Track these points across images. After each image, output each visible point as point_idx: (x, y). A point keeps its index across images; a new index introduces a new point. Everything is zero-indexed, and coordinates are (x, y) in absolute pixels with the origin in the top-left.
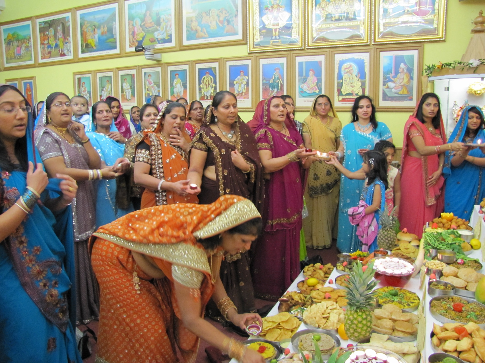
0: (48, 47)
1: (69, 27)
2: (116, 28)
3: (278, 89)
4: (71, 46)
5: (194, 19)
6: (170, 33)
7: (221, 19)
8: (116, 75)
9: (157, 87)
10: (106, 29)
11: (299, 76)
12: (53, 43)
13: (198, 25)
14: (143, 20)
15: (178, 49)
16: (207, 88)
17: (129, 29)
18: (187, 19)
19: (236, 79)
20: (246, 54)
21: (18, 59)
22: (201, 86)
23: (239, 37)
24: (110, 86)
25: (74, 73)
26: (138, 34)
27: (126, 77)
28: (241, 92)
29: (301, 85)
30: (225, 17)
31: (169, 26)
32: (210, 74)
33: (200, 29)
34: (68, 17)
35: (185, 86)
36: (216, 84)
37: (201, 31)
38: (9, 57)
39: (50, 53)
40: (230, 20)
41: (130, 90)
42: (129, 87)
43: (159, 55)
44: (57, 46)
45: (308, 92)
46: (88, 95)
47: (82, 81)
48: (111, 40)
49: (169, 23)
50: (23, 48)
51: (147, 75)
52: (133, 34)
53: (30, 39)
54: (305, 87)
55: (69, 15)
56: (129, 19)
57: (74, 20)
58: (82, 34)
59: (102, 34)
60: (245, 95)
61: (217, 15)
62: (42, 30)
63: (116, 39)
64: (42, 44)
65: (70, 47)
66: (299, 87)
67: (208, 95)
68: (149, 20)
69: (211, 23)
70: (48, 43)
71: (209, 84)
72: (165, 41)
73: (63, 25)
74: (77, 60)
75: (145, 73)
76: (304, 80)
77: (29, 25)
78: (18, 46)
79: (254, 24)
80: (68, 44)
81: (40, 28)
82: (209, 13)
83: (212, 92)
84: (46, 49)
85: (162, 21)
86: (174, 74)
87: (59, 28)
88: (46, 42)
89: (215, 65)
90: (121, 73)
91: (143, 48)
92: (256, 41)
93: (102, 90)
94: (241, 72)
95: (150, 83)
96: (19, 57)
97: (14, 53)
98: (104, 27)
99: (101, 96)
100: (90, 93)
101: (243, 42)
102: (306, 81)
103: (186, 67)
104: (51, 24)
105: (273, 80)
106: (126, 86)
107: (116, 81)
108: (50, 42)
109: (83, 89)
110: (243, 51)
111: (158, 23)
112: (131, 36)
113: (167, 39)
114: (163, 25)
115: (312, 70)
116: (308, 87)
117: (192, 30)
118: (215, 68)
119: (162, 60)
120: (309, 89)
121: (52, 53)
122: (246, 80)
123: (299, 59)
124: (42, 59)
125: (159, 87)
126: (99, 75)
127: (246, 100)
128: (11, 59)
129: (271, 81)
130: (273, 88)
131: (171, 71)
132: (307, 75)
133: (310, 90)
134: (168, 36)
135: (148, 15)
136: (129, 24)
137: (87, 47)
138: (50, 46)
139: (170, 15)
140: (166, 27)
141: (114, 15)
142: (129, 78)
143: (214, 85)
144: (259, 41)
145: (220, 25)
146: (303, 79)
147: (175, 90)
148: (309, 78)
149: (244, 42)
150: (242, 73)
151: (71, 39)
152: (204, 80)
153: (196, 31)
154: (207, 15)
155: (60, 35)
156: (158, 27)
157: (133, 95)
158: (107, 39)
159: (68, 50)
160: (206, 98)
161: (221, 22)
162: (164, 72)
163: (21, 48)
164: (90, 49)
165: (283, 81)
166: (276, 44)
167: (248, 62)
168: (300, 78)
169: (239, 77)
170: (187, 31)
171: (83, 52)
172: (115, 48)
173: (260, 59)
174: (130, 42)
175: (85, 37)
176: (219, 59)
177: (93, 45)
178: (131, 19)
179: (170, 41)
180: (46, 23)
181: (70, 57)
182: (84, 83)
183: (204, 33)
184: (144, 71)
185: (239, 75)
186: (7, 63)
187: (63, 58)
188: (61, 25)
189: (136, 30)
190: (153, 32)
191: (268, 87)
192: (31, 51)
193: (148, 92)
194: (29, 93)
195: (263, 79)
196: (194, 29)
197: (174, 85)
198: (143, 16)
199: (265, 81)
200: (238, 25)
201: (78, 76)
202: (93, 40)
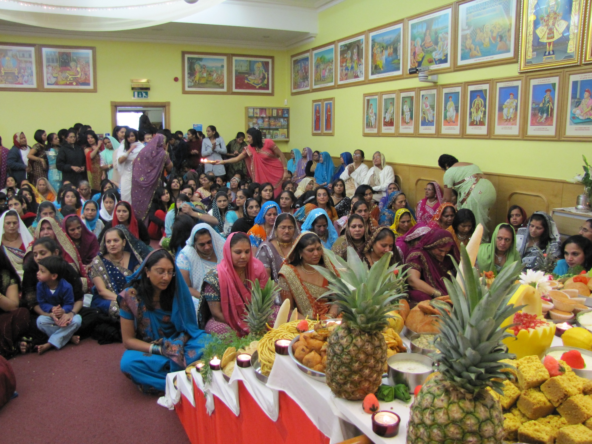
0: (345, 70)
1: (362, 49)
2: (400, 49)
3: (548, 115)
4: (363, 67)
5: (468, 37)
6: (446, 52)
7: (494, 35)
8: (398, 98)
9: (432, 111)
10: (392, 49)
11: (572, 98)
12: (349, 65)
13: (472, 44)
14: (423, 40)
15: (452, 69)
16: (477, 112)
17: (411, 50)
18: (462, 36)
19: (505, 103)
20: (517, 74)
22: (472, 110)
23: (511, 55)
24: (393, 109)
25: (364, 94)
26: (418, 55)
27: (406, 99)
28: (509, 118)
29: (574, 110)
30: (499, 32)
31: (445, 46)
32: (480, 97)
33: (474, 47)
34: (362, 39)
35: (457, 110)
36: (485, 108)
37: (475, 50)
38: (317, 79)
39: (346, 74)
40: (503, 35)
41: (409, 113)
42: (408, 110)
43: (436, 76)
44: (352, 68)
45: (581, 117)
46: (374, 117)
47: (371, 102)
48: (396, 61)
49: (446, 42)
50: (327, 71)
51: (424, 98)
52: (414, 54)
53: (333, 61)
54: (578, 111)
55: (362, 37)
56: (412, 40)
57: (367, 42)
58: (372, 56)
59: (389, 55)
60: (513, 120)
61: (491, 31)
62: (343, 53)
63: (399, 60)
64: (341, 66)
65: (362, 69)
66: (571, 111)
67: (478, 120)
68: (428, 40)
69: (484, 40)
70: (346, 65)
71: (479, 108)
72: (441, 62)
73: (358, 46)
74: (367, 82)
75: (423, 96)
76: (577, 104)
77: (332, 49)
78: (324, 69)
79: (528, 38)
80: (361, 66)
81: (341, 51)
82: (483, 29)
83: (482, 116)
84: (344, 71)
85: (439, 40)
86: (448, 96)
87: (355, 51)
88: (344, 65)
89: (486, 87)
90: (403, 95)
91: (417, 70)
92: (528, 58)
93: (386, 112)
94: (511, 94)
95: (426, 106)
96: (324, 79)
97: (320, 75)
98: (390, 48)
99: (385, 118)
100: (375, 115)
101: (514, 60)
102: (579, 104)
103: (459, 89)
104: (349, 47)
105: (543, 104)
106: (406, 108)
107: (398, 103)
108: (347, 64)
109: (370, 111)
110: (512, 70)
111: (436, 43)
112: (413, 57)
113: (443, 59)
114: (440, 44)
115: (588, 91)
116: (582, 112)
117: (466, 48)
118: (486, 90)
119: (438, 81)
120: (582, 114)
121: (348, 75)
122: (515, 104)
123: (573, 78)
124: (341, 80)
125: (434, 110)
126: (385, 97)
127: (513, 126)
128: (318, 81)
129: (541, 105)
130: (542, 113)
131: (445, 94)
132: (582, 97)
133: (583, 116)
134: (445, 56)
135: (428, 34)
136: (411, 44)
137: (376, 69)
138: (347, 69)
139: (447, 33)
140: (443, 45)
141: (399, 36)
142: (408, 100)
143: (484, 109)
144: (530, 58)
145: (493, 42)
146: (577, 102)
147: (448, 114)
148: (583, 101)
150: (511, 96)
151: (363, 61)
152: (474, 104)
154: (481, 31)
155: (355, 57)
156: (436, 47)
157: (411, 118)
158: (393, 60)
159: (361, 72)
160: (475, 123)
161: (494, 38)
162: (439, 94)
164: (378, 71)
165: (553, 104)
166: (549, 60)
167: (518, 83)
168: (573, 100)
169: (508, 100)
170: (462, 50)
171: (373, 74)
172: (399, 69)
173: (530, 79)
174: (411, 63)
175: (375, 59)
176: (490, 80)
177: (381, 67)
178: (413, 39)
179: (445, 61)
180: (345, 46)
181: (362, 79)
182: (371, 104)
183: (478, 51)
184: (422, 93)
185: (509, 98)
186: (315, 85)
187: (356, 80)
188: (356, 48)
189: (417, 51)
190: (431, 52)
191: (537, 112)
192: (333, 73)
193: (424, 115)
194: (329, 113)
195: (533, 103)
196: (468, 47)
197: (447, 108)
198: (423, 36)
199: (534, 105)
200: (510, 41)
201: (367, 98)
202: (381, 62)
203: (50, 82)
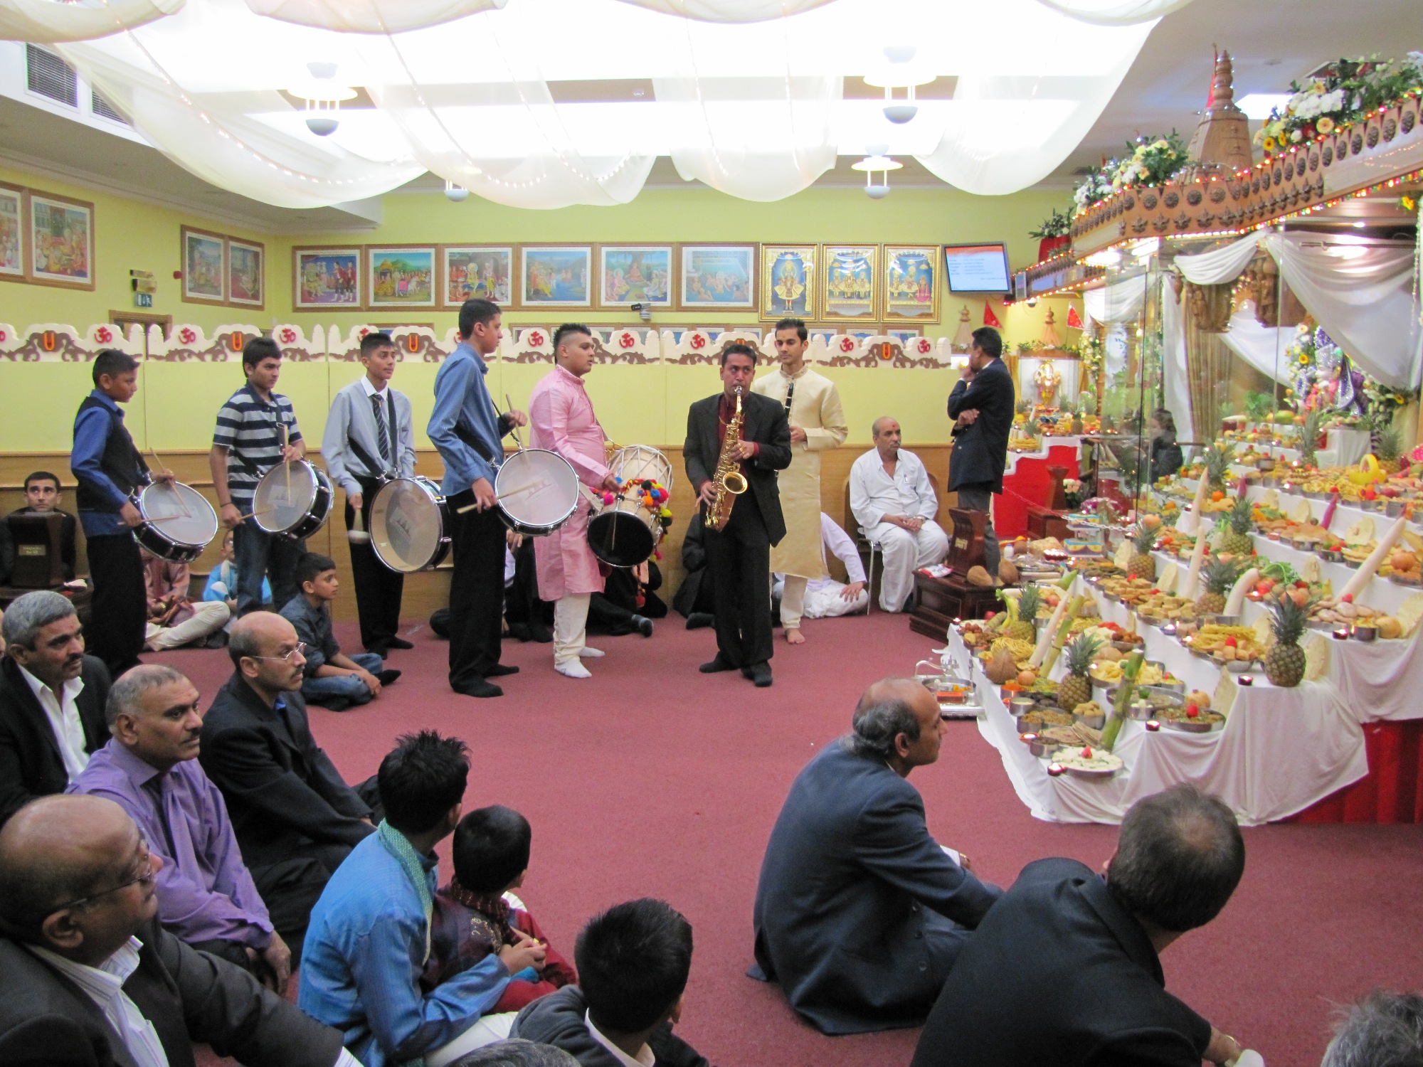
0: (464, 287)
1: (506, 266)
2: (585, 276)
5: (696, 280)
6: (664, 291)
7: (730, 283)
10: (569, 275)
12: (473, 281)
13: (700, 287)
14: (628, 273)
15: (673, 309)
17: (607, 280)
18: (688, 279)
20: (758, 322)
21: (399, 296)
23: (750, 304)
26: (620, 287)
30: (734, 283)
31: (664, 284)
33: (704, 291)
34: (507, 253)
37: (704, 294)
38: (381, 293)
39: (466, 294)
40: (740, 286)
44: (480, 286)
48: (577, 290)
49: (663, 280)
50: (414, 283)
52: (613, 286)
53: (430, 272)
55: (507, 250)
56: (607, 268)
57: (517, 258)
58: (528, 277)
59: (564, 280)
61: (725, 279)
62: (455, 264)
63: (585, 288)
64: (452, 281)
65: (507, 290)
68: (636, 273)
69: (717, 286)
70: (465, 281)
72: (656, 299)
73: (495, 261)
74: (518, 308)
77: (429, 254)
78: (402, 280)
79: (767, 293)
80: (504, 287)
81: (451, 260)
82: (715, 276)
84: (460, 289)
85: (654, 276)
87: (487, 265)
88: (461, 280)
89: (720, 330)
92: (768, 310)
96: (404, 295)
97: (394, 289)
98: (566, 272)
101: (754, 310)
103: (684, 330)
104: (473, 257)
108: (468, 280)
110: (753, 318)
111: (649, 277)
112: (609, 289)
113: (660, 297)
114: (655, 280)
117: (694, 290)
119: (653, 318)
121: (470, 294)
124: (451, 300)
128: (385, 295)
134: (661, 294)
135: (635, 267)
137: (535, 294)
138: (467, 286)
139: (666, 271)
140: (660, 283)
141: (584, 261)
144: (770, 310)
145: (728, 289)
149: (755, 308)
151: (509, 282)
153: (699, 293)
154: (712, 278)
155: (489, 273)
156: (648, 283)
158: (571, 288)
159: (502, 294)
161: (728, 286)
163: (409, 282)
164: (542, 297)
170: (687, 291)
171: (529, 298)
172: (583, 299)
174: (607, 294)
175: (535, 281)
177: (547, 292)
178: (610, 268)
179: (664, 299)
180: (463, 254)
181: (508, 303)
183: (709, 296)
186: (375, 300)
188: (491, 261)
189: (616, 282)
190: (642, 287)
192: (430, 288)
196: (696, 290)
198: (627, 268)
200: (748, 292)
201: (515, 329)
202: (548, 285)
203: (40, 267)
